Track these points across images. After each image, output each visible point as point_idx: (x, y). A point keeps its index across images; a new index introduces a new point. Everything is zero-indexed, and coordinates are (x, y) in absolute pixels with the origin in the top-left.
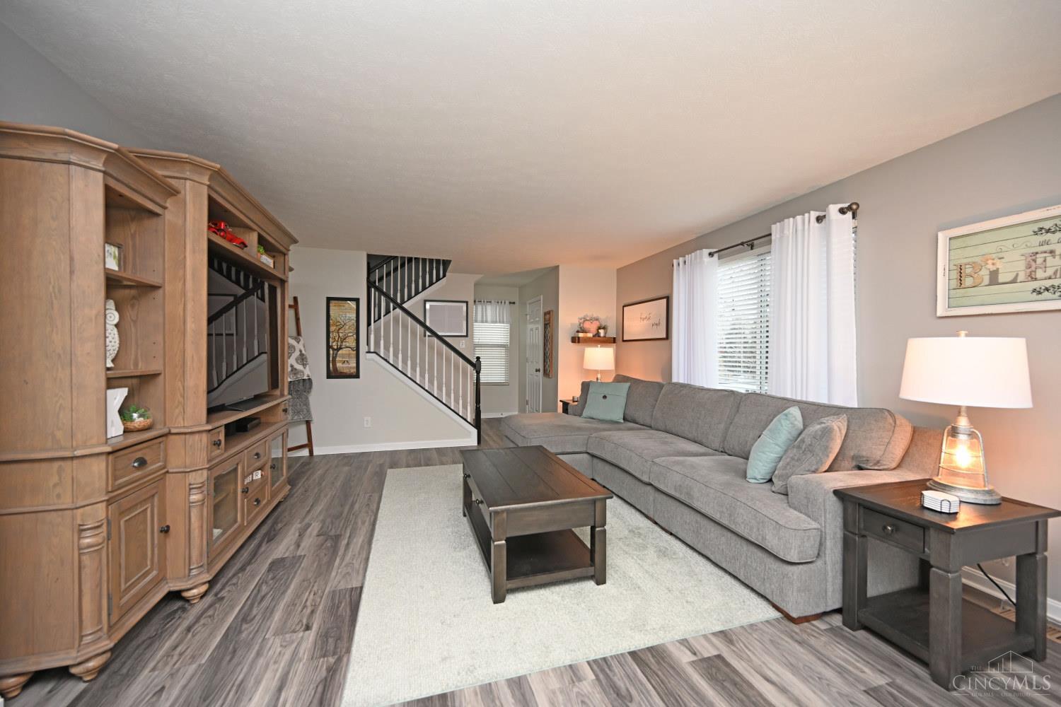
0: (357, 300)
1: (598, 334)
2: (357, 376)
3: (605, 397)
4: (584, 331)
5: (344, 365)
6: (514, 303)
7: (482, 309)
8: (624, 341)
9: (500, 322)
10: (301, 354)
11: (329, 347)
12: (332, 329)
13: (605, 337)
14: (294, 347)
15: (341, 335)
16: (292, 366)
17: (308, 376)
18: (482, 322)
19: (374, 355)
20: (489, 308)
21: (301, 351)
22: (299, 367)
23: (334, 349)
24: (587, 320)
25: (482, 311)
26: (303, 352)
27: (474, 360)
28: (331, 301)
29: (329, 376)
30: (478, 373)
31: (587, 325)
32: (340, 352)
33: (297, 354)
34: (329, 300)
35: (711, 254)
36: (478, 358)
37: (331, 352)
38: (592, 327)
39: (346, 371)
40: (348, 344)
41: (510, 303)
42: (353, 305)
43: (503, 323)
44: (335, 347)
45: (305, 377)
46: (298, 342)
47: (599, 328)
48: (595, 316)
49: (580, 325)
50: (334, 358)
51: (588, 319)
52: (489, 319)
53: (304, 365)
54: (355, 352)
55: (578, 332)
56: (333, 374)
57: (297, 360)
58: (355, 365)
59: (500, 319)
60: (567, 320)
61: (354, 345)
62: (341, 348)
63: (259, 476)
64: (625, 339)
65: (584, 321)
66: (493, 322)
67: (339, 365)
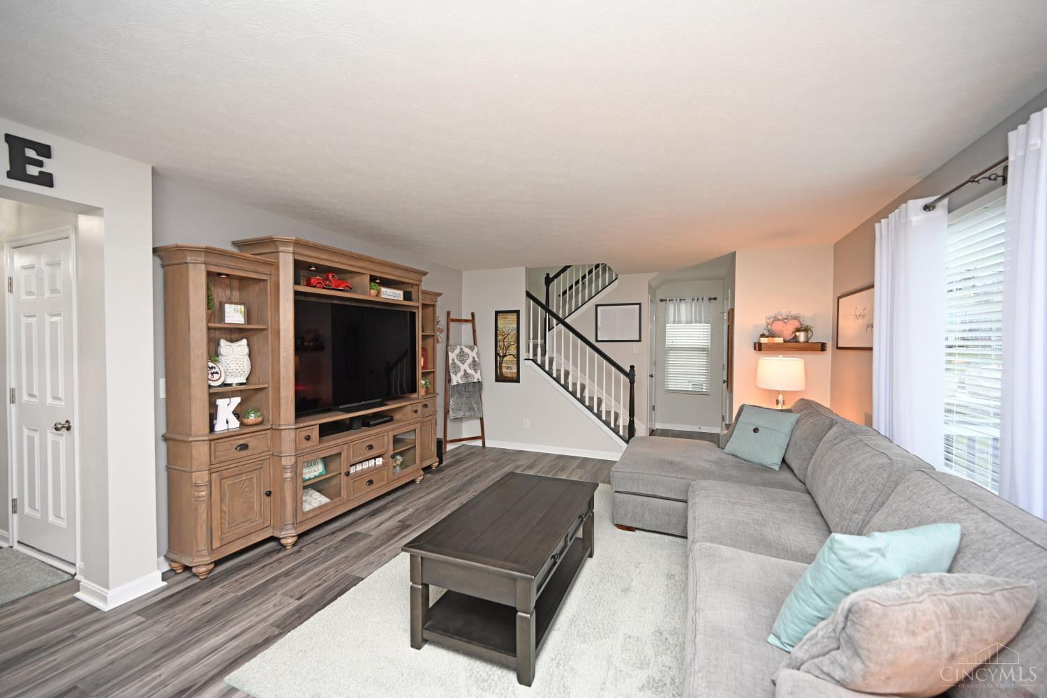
0: (518, 312)
1: (795, 339)
2: (517, 380)
3: (756, 430)
4: (772, 335)
5: (509, 371)
6: (715, 299)
7: (675, 308)
8: (838, 348)
9: (696, 322)
10: (474, 361)
11: (497, 354)
12: (500, 338)
13: (807, 342)
14: (468, 355)
15: (506, 344)
16: (465, 371)
17: (478, 379)
18: (674, 322)
19: (531, 362)
20: (683, 306)
21: (474, 358)
22: (471, 372)
23: (500, 356)
24: (779, 320)
25: (675, 311)
26: (476, 359)
27: (628, 369)
28: (499, 314)
29: (497, 380)
30: (632, 382)
31: (777, 327)
32: (505, 358)
33: (470, 360)
34: (497, 313)
35: (927, 208)
36: (632, 367)
37: (498, 358)
38: (787, 330)
39: (510, 376)
40: (510, 352)
41: (710, 299)
42: (514, 317)
43: (700, 322)
44: (501, 354)
45: (475, 380)
46: (472, 351)
47: (798, 330)
48: (794, 312)
49: (767, 326)
50: (501, 364)
51: (779, 317)
52: (683, 318)
53: (476, 371)
54: (516, 359)
55: (763, 336)
56: (500, 378)
57: (470, 365)
58: (515, 371)
59: (695, 319)
60: (749, 321)
61: (515, 352)
62: (506, 356)
63: (381, 463)
64: (839, 345)
65: (773, 322)
66: (687, 322)
67: (504, 370)
